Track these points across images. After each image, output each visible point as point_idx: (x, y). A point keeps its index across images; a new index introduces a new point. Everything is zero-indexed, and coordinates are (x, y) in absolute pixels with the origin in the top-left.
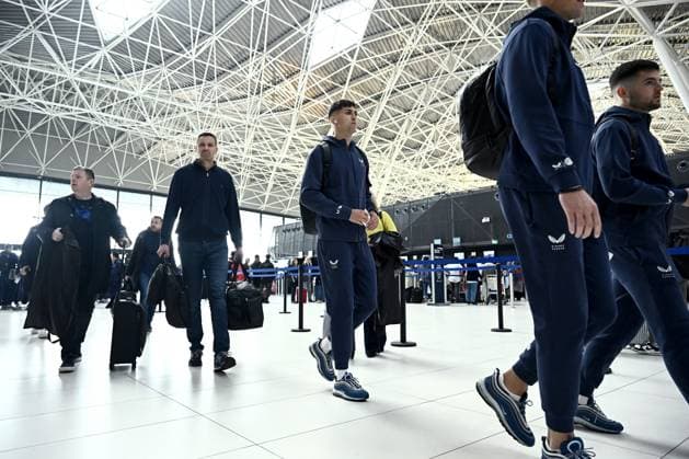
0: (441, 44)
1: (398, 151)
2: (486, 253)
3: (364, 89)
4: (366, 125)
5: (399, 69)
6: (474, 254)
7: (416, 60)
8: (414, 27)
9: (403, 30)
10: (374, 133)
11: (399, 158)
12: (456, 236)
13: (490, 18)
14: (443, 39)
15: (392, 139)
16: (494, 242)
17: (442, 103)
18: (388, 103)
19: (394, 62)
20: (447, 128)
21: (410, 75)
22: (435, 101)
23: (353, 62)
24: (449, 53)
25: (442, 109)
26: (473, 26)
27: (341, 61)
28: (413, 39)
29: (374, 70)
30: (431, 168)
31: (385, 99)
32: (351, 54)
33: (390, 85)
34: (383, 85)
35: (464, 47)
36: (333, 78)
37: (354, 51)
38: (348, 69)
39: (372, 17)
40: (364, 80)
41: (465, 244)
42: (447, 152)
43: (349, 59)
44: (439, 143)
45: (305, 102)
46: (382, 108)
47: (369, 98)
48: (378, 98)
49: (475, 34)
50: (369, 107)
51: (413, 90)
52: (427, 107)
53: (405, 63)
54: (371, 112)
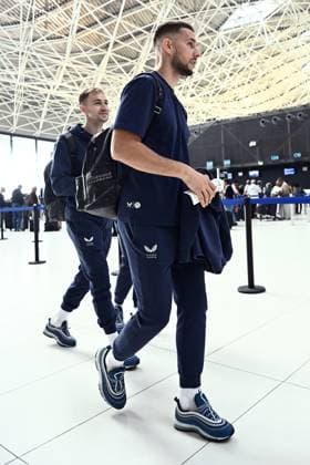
2: (252, 173)
3: (137, 21)
4: (138, 55)
6: (240, 174)
12: (226, 159)
16: (261, 163)
17: (207, 37)
20: (212, 60)
21: (178, 8)
22: (203, 34)
25: (208, 41)
30: (197, 96)
33: (162, 17)
36: (106, 8)
40: (136, 11)
41: (234, 166)
42: (211, 82)
44: (205, 73)
45: (79, 30)
47: (140, 29)
48: (149, 29)
50: (141, 38)
54: (143, 42)
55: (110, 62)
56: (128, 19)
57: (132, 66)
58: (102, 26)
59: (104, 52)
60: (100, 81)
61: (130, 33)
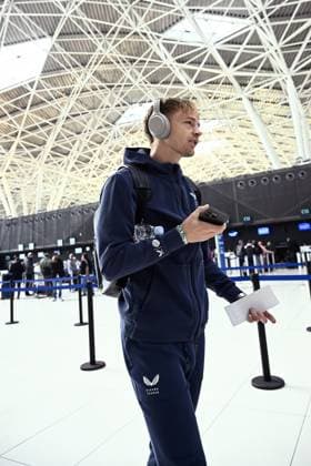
0: (104, 85)
1: (72, 164)
3: (42, 114)
4: (45, 143)
5: (72, 101)
7: (85, 95)
8: (83, 69)
9: (74, 71)
10: (52, 149)
11: (73, 169)
13: (140, 70)
14: (106, 81)
15: (67, 154)
17: (104, 129)
18: (63, 126)
19: (68, 94)
20: (110, 148)
21: (80, 106)
22: (100, 127)
23: (33, 92)
24: (110, 91)
25: (105, 133)
26: (127, 75)
27: (22, 90)
28: (82, 79)
29: (51, 100)
30: (98, 177)
31: (61, 123)
32: (31, 84)
33: (65, 112)
34: (59, 113)
35: (121, 89)
36: (15, 103)
37: (33, 83)
38: (28, 96)
39: (49, 57)
40: (42, 107)
42: (110, 166)
43: (29, 88)
44: (104, 158)
46: (58, 130)
47: (46, 121)
48: (54, 122)
49: (129, 80)
50: (47, 129)
51: (83, 117)
52: (94, 132)
53: (76, 97)
54: (49, 132)
55: (19, 147)
56: (36, 113)
57: (39, 152)
58: (10, 117)
59: (13, 139)
60: (9, 163)
61: (37, 124)
